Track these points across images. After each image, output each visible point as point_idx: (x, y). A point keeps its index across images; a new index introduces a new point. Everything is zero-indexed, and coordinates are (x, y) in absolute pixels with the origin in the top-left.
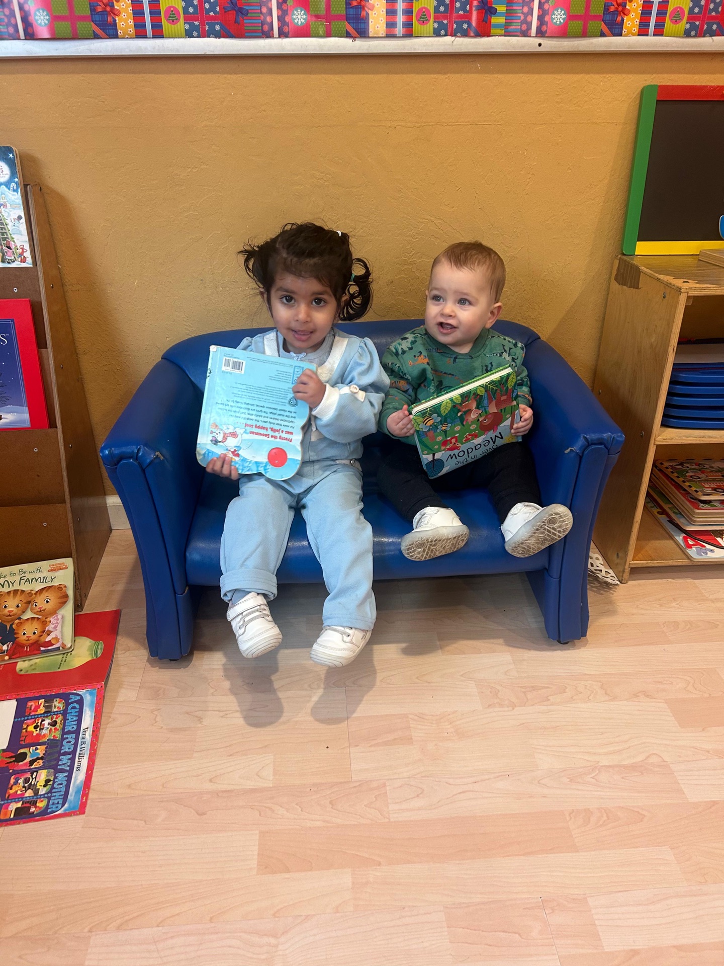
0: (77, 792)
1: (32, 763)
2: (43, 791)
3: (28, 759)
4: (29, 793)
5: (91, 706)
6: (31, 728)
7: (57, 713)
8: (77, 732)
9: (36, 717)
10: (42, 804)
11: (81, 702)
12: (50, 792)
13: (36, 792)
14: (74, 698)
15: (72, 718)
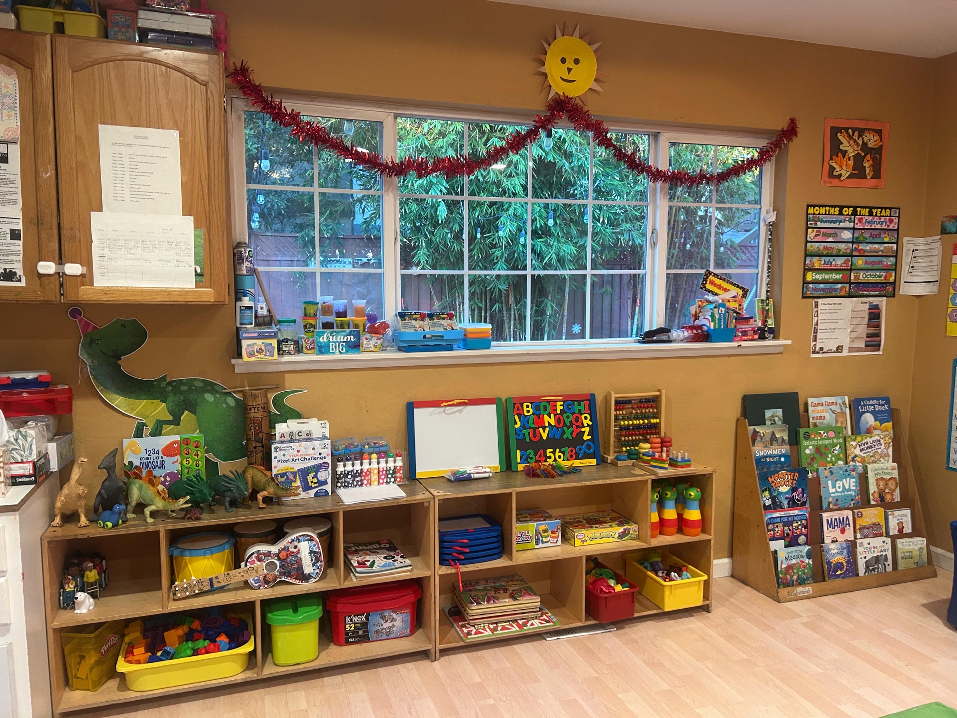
0: (801, 511)
1: (790, 530)
2: (800, 523)
3: (788, 531)
4: (800, 527)
5: (772, 514)
6: (778, 534)
7: (773, 526)
8: (780, 517)
9: (774, 533)
10: (804, 521)
11: (770, 518)
12: (799, 520)
13: (800, 525)
14: (768, 521)
15: (775, 520)
